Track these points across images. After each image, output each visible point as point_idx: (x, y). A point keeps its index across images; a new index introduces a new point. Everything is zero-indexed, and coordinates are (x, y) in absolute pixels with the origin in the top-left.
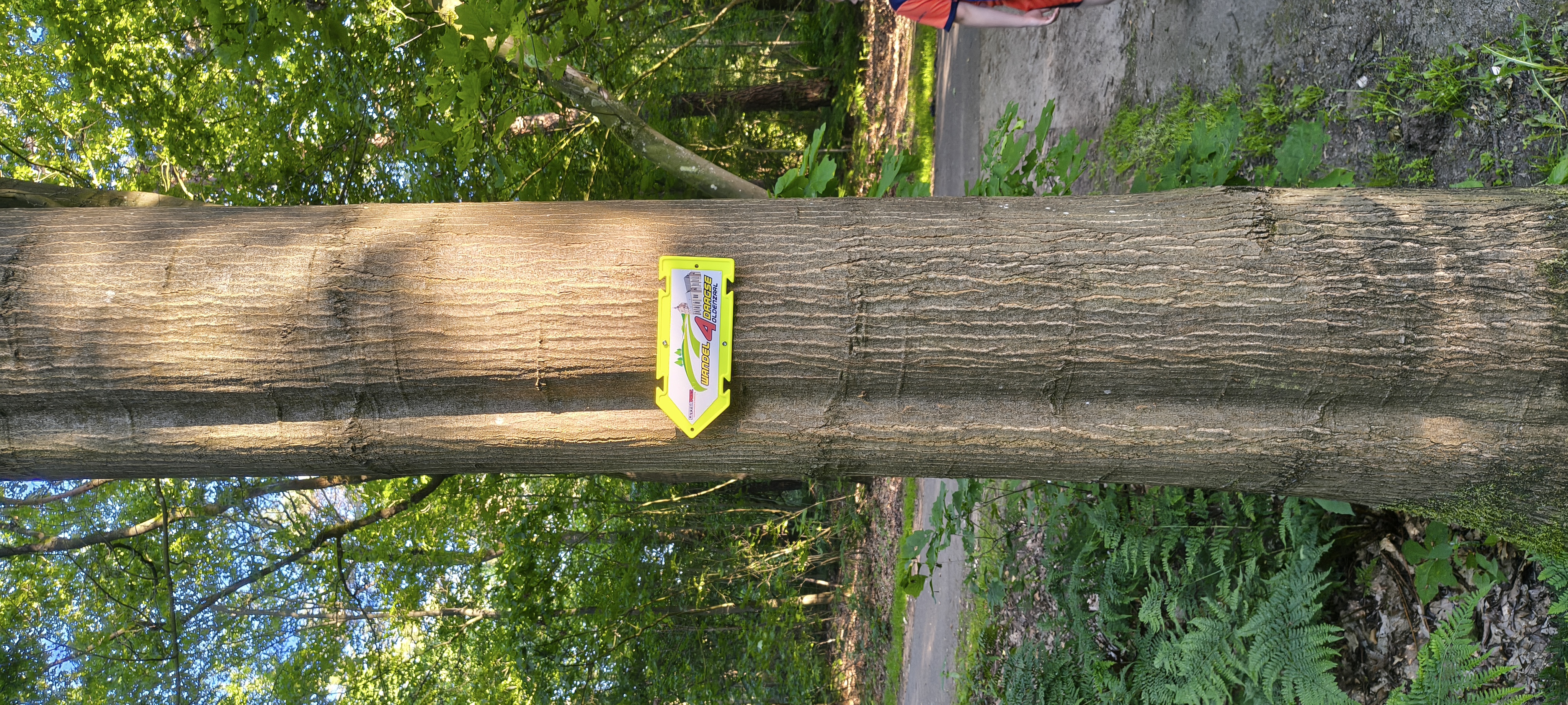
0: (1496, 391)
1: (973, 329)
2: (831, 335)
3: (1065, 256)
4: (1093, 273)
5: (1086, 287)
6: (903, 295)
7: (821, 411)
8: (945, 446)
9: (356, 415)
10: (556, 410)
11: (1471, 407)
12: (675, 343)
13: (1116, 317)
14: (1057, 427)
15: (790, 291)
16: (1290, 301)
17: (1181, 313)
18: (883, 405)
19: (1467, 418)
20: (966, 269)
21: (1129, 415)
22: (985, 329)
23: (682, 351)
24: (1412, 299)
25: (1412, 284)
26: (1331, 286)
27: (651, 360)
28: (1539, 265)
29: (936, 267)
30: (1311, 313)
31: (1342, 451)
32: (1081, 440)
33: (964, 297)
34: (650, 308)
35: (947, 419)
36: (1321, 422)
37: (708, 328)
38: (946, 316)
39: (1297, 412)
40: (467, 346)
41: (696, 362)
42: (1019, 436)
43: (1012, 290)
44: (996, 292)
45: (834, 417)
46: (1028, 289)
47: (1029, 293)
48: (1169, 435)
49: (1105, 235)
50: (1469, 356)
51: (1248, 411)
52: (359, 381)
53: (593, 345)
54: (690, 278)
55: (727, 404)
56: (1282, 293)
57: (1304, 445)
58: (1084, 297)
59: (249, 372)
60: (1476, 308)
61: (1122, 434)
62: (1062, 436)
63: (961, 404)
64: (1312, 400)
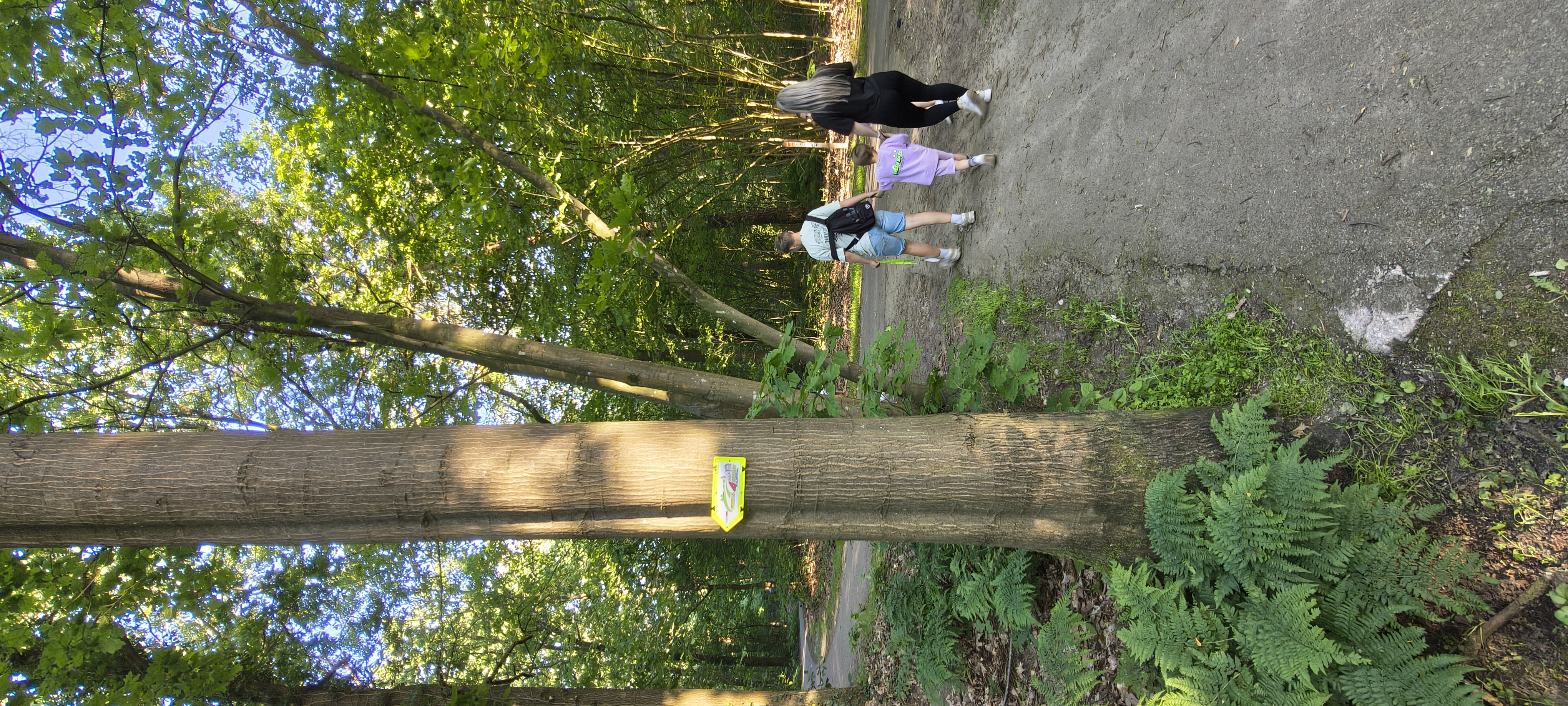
0: (1067, 510)
1: (846, 486)
2: (786, 489)
3: (886, 454)
4: (897, 462)
5: (895, 469)
6: (817, 472)
7: (783, 518)
8: (836, 532)
9: (584, 519)
10: (669, 517)
11: (1057, 516)
12: (720, 493)
13: (906, 481)
14: (883, 524)
15: (769, 470)
16: (979, 474)
17: (934, 479)
18: (808, 516)
19: (1056, 520)
20: (844, 460)
21: (914, 519)
22: (852, 487)
23: (723, 495)
24: (1030, 473)
25: (1030, 467)
26: (996, 468)
27: (710, 499)
28: (1084, 458)
29: (831, 459)
30: (988, 480)
31: (1003, 534)
32: (894, 529)
33: (843, 473)
34: (710, 477)
35: (836, 521)
36: (995, 522)
37: (734, 486)
38: (835, 481)
39: (985, 517)
40: (632, 493)
41: (729, 500)
42: (867, 528)
43: (863, 470)
44: (856, 471)
45: (788, 520)
46: (870, 469)
47: (870, 471)
48: (931, 527)
49: (903, 443)
50: (1054, 497)
51: (963, 517)
52: (587, 507)
53: (686, 493)
54: (727, 467)
55: (742, 517)
56: (976, 471)
57: (988, 531)
58: (894, 473)
59: (542, 504)
60: (1057, 478)
61: (910, 527)
62: (886, 528)
63: (843, 514)
64: (990, 513)
